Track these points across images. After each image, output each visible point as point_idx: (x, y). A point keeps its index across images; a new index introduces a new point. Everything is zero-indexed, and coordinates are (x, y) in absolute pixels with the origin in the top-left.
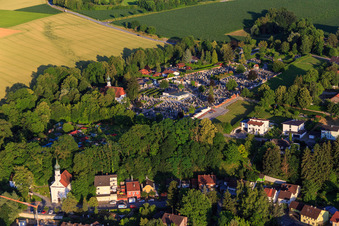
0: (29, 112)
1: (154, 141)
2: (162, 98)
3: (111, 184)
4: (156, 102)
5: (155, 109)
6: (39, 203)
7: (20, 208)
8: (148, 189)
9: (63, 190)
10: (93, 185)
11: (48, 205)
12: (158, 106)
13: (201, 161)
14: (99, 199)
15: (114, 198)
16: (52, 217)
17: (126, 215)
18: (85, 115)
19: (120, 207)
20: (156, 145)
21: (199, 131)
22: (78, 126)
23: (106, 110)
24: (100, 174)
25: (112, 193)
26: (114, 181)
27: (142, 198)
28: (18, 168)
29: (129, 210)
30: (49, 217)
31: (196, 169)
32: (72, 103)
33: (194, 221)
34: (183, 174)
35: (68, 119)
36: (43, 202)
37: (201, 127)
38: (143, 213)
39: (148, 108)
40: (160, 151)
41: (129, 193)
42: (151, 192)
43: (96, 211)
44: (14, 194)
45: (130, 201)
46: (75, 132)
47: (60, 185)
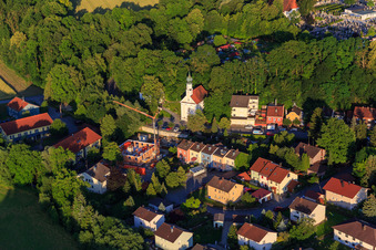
0: (177, 19)
1: (309, 62)
2: (343, 16)
3: (250, 106)
4: (334, 20)
5: (330, 28)
6: (166, 119)
7: (142, 120)
8: (292, 116)
9: (193, 107)
10: (228, 105)
11: (176, 122)
12: (335, 24)
13: (362, 91)
14: (234, 122)
15: (252, 122)
16: (177, 135)
17: (260, 141)
18: (243, 29)
19: (255, 132)
20: (311, 67)
21: (367, 55)
22: (233, 40)
23: (267, 24)
24: (239, 93)
25: (250, 117)
26: (254, 103)
27: (283, 126)
28: (148, 77)
29: (264, 137)
30: (173, 134)
31: (356, 100)
32: (232, 13)
33: (331, 154)
34: (339, 104)
35: (224, 31)
36: (172, 118)
37: (370, 50)
38: (277, 141)
39: (322, 26)
40: (314, 74)
41: (269, 118)
42: (296, 121)
43: (226, 134)
44: (137, 103)
45: (269, 127)
46: (226, 47)
47: (191, 101)
